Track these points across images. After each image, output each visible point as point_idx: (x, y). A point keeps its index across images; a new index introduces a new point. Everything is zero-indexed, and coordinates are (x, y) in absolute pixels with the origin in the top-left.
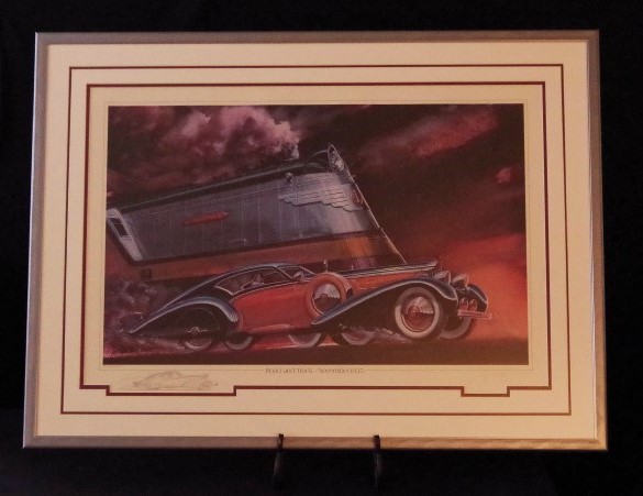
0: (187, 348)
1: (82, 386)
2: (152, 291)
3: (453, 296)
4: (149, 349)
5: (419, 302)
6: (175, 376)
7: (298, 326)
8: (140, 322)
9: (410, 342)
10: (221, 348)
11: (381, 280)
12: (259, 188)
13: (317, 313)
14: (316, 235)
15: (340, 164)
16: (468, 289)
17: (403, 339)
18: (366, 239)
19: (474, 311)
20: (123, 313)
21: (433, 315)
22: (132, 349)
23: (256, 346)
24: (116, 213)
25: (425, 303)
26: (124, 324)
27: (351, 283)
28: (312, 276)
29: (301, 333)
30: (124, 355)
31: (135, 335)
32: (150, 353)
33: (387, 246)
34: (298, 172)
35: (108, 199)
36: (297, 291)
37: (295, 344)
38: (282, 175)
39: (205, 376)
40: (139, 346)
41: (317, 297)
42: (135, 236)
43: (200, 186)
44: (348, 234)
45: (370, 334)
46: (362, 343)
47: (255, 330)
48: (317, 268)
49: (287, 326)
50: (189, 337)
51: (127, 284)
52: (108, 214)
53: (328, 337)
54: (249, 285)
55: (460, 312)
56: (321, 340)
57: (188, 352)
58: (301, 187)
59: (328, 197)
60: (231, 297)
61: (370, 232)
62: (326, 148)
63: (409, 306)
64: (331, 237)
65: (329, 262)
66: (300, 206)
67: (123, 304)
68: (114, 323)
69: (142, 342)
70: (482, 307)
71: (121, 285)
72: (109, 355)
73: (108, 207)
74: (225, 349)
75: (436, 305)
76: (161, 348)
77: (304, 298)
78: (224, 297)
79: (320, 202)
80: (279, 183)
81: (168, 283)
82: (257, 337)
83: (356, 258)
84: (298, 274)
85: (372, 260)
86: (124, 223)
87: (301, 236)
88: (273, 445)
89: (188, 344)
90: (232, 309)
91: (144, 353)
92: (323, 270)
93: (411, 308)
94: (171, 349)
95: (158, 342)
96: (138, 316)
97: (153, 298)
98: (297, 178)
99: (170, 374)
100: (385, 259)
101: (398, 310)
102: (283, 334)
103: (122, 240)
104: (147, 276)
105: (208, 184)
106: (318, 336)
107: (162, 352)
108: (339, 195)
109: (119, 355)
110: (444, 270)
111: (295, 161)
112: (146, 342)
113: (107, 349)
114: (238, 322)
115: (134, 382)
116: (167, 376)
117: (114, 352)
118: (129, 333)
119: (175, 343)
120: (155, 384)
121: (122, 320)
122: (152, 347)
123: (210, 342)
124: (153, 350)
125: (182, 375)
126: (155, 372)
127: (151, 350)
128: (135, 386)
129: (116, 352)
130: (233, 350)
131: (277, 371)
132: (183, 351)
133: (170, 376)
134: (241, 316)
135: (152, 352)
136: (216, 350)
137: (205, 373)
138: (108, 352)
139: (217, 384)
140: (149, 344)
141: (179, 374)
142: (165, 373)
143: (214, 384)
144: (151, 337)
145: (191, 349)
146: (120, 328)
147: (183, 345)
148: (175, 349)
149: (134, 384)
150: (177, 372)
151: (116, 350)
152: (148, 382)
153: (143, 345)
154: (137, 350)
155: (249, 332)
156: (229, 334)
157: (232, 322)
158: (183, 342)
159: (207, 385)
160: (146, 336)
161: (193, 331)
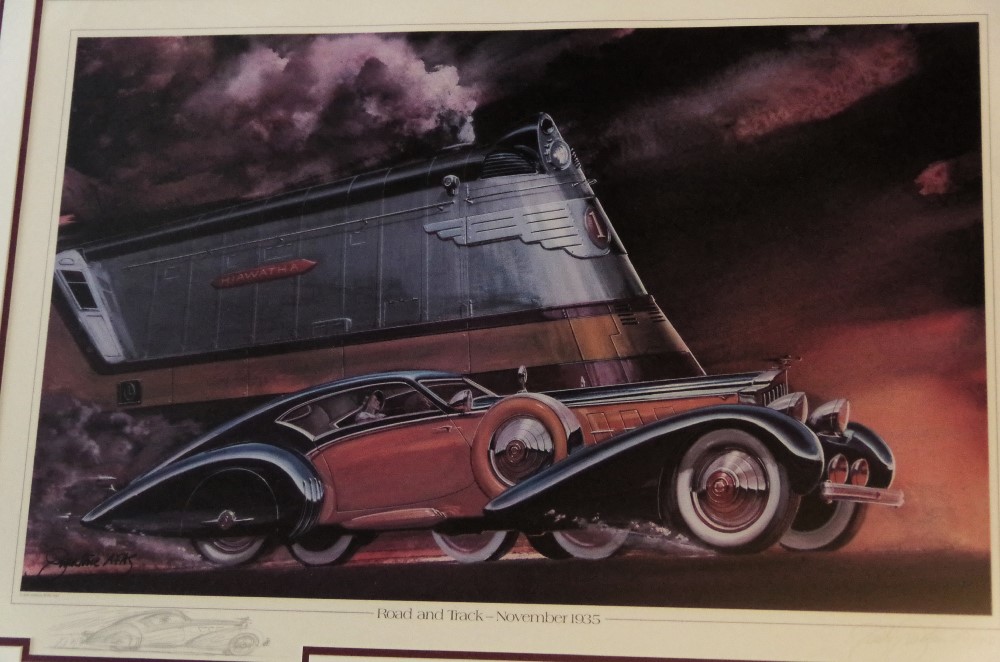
0: (206, 558)
2: (139, 429)
3: (814, 452)
4: (125, 559)
5: (733, 464)
6: (174, 619)
7: (455, 511)
8: (109, 497)
9: (711, 554)
10: (281, 560)
11: (649, 412)
12: (385, 208)
13: (498, 483)
14: (503, 310)
15: (563, 155)
16: (849, 434)
17: (694, 548)
18: (616, 318)
19: (862, 486)
20: (73, 478)
21: (764, 495)
22: (86, 558)
23: (361, 557)
24: (76, 260)
25: (747, 465)
26: (76, 501)
27: (579, 417)
28: (493, 400)
29: (460, 529)
30: (71, 570)
31: (99, 526)
32: (121, 568)
33: (662, 335)
34: (472, 173)
35: (63, 230)
36: (457, 433)
37: (448, 553)
38: (436, 180)
39: (242, 623)
40: (100, 549)
41: (501, 446)
42: (112, 308)
43: (260, 201)
44: (576, 307)
45: (620, 535)
46: (599, 554)
47: (359, 520)
48: (504, 382)
49: (429, 512)
50: (213, 534)
51: (87, 413)
52: (60, 263)
53: (522, 539)
54: (352, 420)
55: (829, 488)
56: (505, 547)
57: (207, 567)
58: (476, 204)
59: (535, 227)
60: (309, 445)
61: (625, 304)
62: (534, 121)
63: (712, 470)
64: (537, 314)
65: (528, 369)
66: (470, 245)
67: (75, 456)
68: (51, 498)
69: (109, 542)
70: (880, 477)
71: (75, 415)
72: (34, 571)
73: (61, 247)
74: (291, 562)
75: (773, 470)
76: (151, 556)
77: (472, 449)
78: (295, 446)
79: (518, 237)
80: (429, 197)
81: (173, 413)
82: (365, 537)
83: (592, 362)
84: (461, 396)
85: (628, 366)
86: (91, 281)
87: (472, 314)
89: (209, 549)
90: (310, 471)
91: (110, 567)
92: (517, 388)
93: (715, 477)
94: (171, 559)
95: (144, 542)
96: (106, 484)
97: (139, 446)
98: (467, 185)
99: (165, 615)
100: (657, 364)
101: (684, 480)
102: (420, 531)
103: (85, 318)
104: (129, 396)
105: (275, 199)
106: (500, 537)
107: (150, 566)
108: (559, 223)
109: (55, 570)
110: (792, 390)
111: (467, 150)
112: (118, 543)
113: (32, 557)
114: (321, 502)
115: (85, 633)
116: (156, 621)
117: (47, 564)
118: (83, 523)
119: (182, 546)
120: (131, 637)
121: (70, 493)
122: (130, 553)
123: (257, 546)
124: (133, 560)
125: (191, 620)
126: (132, 611)
127: (128, 561)
128: (87, 641)
129: (52, 563)
130: (307, 565)
131: (403, 615)
132: (197, 565)
133: (165, 620)
134: (330, 490)
135: (128, 566)
136: (269, 564)
137: (243, 615)
138: (34, 563)
139: (266, 643)
140: (124, 547)
141: (185, 617)
142: (154, 615)
143: (261, 642)
144: (129, 531)
145: (214, 561)
146: (64, 511)
147: (199, 551)
148: (180, 559)
149: (85, 638)
150: (181, 612)
151: (50, 559)
152: (115, 634)
153: (110, 548)
154: (98, 560)
155: (346, 525)
156: (301, 527)
157: (310, 503)
158: (199, 543)
159: (245, 644)
160: (120, 530)
161: (222, 520)
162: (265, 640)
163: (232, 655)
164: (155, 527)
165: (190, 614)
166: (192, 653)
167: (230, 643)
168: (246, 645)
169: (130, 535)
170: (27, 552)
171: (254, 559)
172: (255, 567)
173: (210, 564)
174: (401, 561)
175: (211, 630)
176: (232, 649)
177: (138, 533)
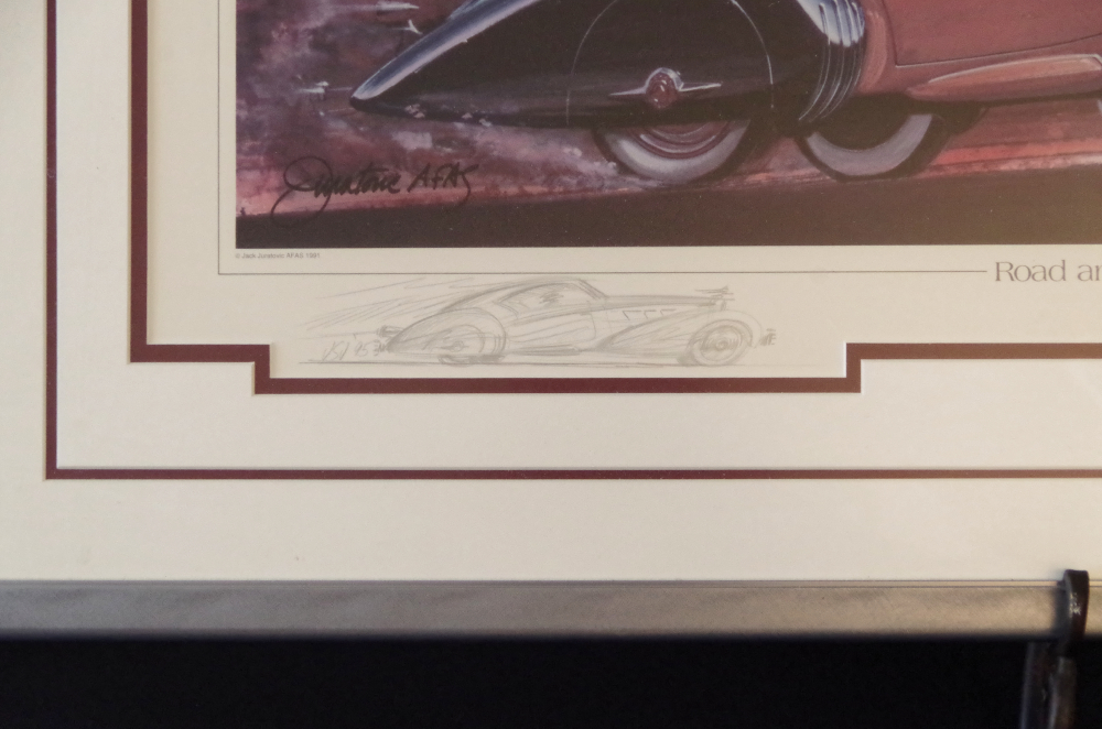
0: (625, 168)
1: (142, 350)
4: (455, 174)
6: (572, 297)
8: (405, 48)
10: (784, 168)
20: (326, 8)
22: (369, 175)
23: (949, 158)
30: (339, 201)
31: (390, 107)
32: (452, 193)
39: (714, 300)
40: (398, 155)
47: (941, 83)
50: (638, 118)
57: (632, 186)
68: (281, 53)
69: (415, 141)
72: (261, 206)
74: (807, 171)
76: (509, 168)
82: (957, 116)
88: (1035, 617)
89: (631, 151)
91: (420, 192)
94: (552, 172)
95: (490, 138)
96: (397, 20)
99: (549, 288)
107: (510, 189)
109: (306, 201)
112: (437, 142)
113: (253, 176)
114: (862, 46)
115: (384, 331)
116: (533, 301)
117: (287, 190)
118: (356, 103)
119: (573, 144)
120: (482, 337)
121: (319, 40)
122: (463, 163)
123: (732, 140)
124: (470, 177)
125: (606, 297)
126: (480, 283)
127: (460, 180)
128: (390, 347)
129: (297, 188)
130: (840, 176)
131: (1047, 274)
132: (608, 183)
133: (550, 299)
134: (877, 18)
135: (461, 191)
136: (761, 177)
137: (717, 282)
138: (258, 190)
139: (768, 339)
140: (449, 150)
141: (593, 292)
142: (526, 289)
143: (757, 337)
144: (459, 119)
145: (644, 175)
146: (312, 79)
147: (610, 155)
148: (569, 171)
149: (384, 341)
150: (584, 282)
151: (293, 181)
152: (449, 331)
153: (420, 152)
154: (396, 179)
155: (915, 92)
156: (823, 99)
157: (837, 48)
158: (609, 138)
159: (725, 343)
160: (435, 115)
161: (653, 90)
162: (766, 333)
163: (698, 364)
164: (510, 107)
165: (603, 284)
166: (618, 365)
167: (692, 342)
168: (726, 345)
169: (460, 125)
170: (241, 167)
171: (730, 167)
172: (731, 184)
173: (636, 180)
174: (1037, 164)
175: (651, 315)
176: (697, 354)
177: (475, 120)
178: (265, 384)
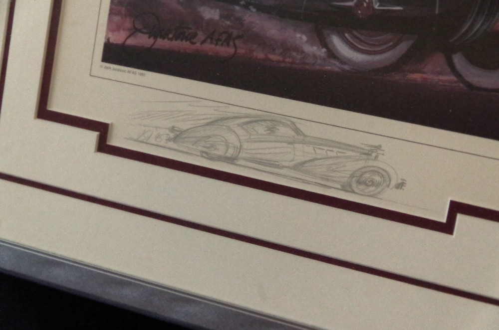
0: (332, 54)
4: (229, 38)
6: (283, 131)
10: (434, 73)
22: (181, 30)
30: (163, 43)
32: (225, 51)
39: (371, 152)
40: (198, 21)
57: (334, 66)
69: (210, 13)
72: (118, 38)
74: (448, 78)
89: (338, 44)
91: (209, 47)
94: (287, 48)
95: (254, 19)
99: (272, 122)
107: (260, 54)
109: (142, 40)
112: (221, 16)
113: (117, 19)
115: (173, 129)
116: (261, 129)
117: (134, 31)
119: (303, 33)
120: (227, 145)
122: (235, 33)
123: (403, 47)
124: (238, 42)
125: (305, 136)
126: (230, 110)
127: (231, 43)
128: (175, 139)
129: (140, 31)
130: (470, 86)
132: (319, 61)
133: (271, 130)
135: (231, 50)
136: (417, 76)
137: (374, 141)
138: (119, 27)
139: (400, 185)
140: (228, 23)
141: (297, 131)
143: (393, 183)
144: (238, 4)
145: (343, 61)
147: (324, 44)
149: (172, 135)
150: (293, 123)
151: (139, 26)
152: (209, 137)
153: (210, 22)
154: (195, 35)
156: (467, 31)
158: (326, 32)
159: (372, 181)
161: (359, 5)
162: (400, 181)
163: (353, 192)
165: (305, 127)
166: (303, 181)
167: (352, 176)
168: (373, 183)
169: (237, 8)
170: (112, 13)
171: (397, 66)
172: (397, 77)
173: (337, 63)
175: (330, 154)
176: (354, 185)
177: (246, 7)
178: (103, 147)
